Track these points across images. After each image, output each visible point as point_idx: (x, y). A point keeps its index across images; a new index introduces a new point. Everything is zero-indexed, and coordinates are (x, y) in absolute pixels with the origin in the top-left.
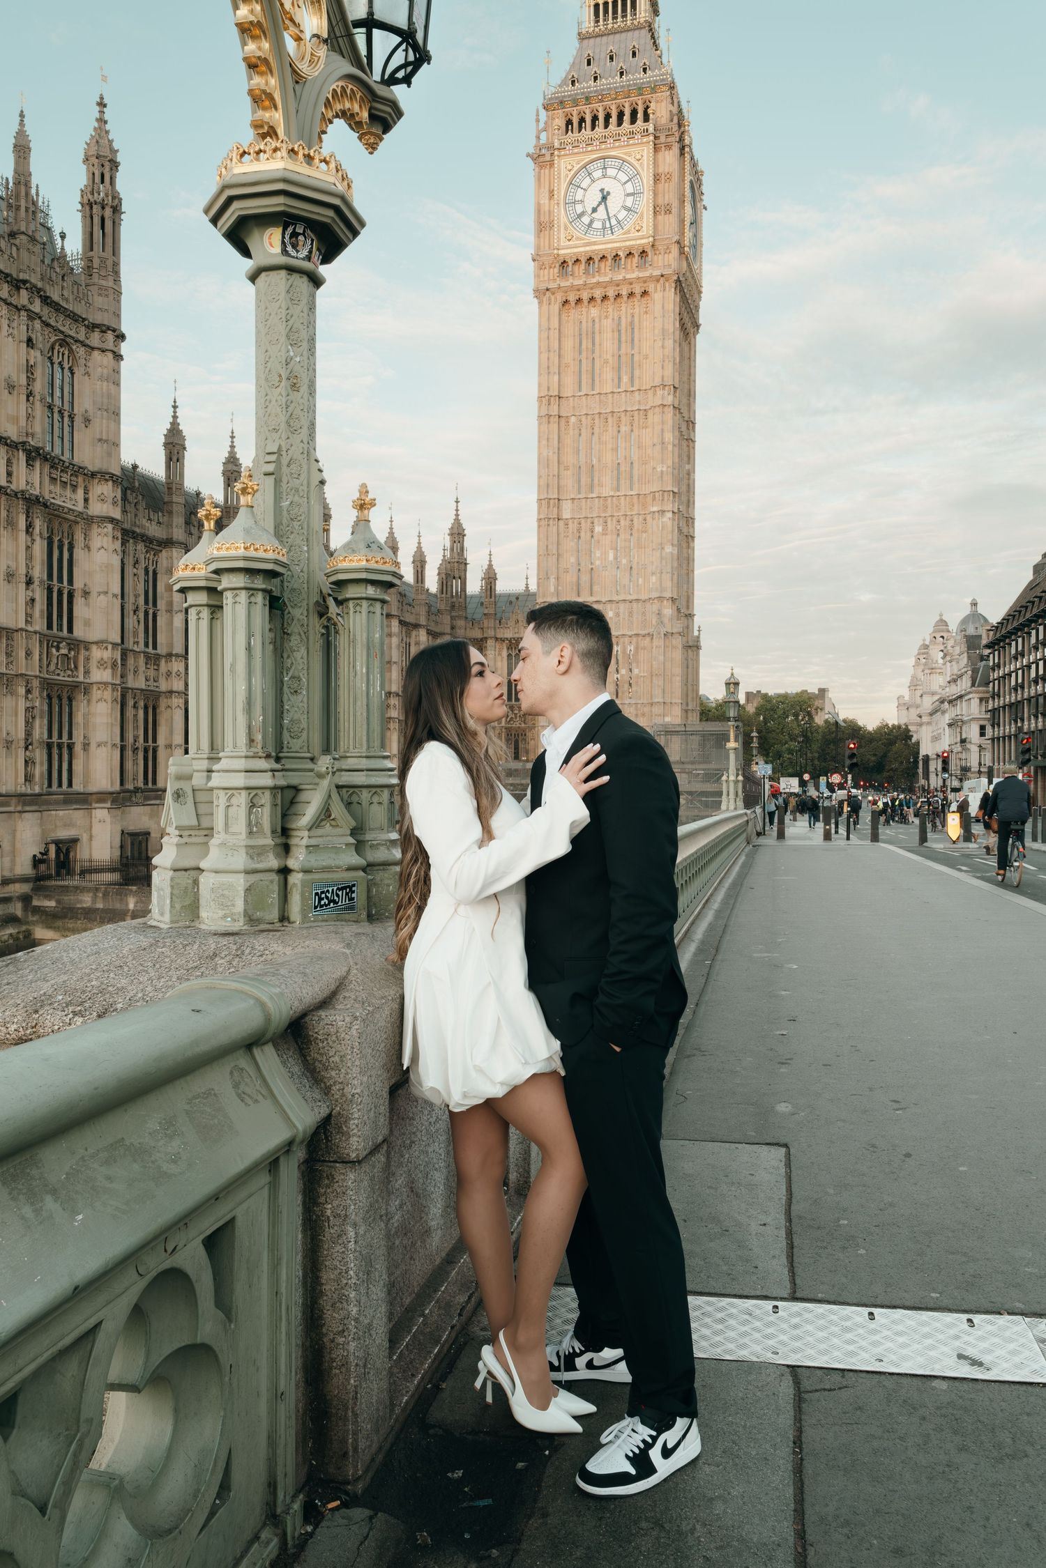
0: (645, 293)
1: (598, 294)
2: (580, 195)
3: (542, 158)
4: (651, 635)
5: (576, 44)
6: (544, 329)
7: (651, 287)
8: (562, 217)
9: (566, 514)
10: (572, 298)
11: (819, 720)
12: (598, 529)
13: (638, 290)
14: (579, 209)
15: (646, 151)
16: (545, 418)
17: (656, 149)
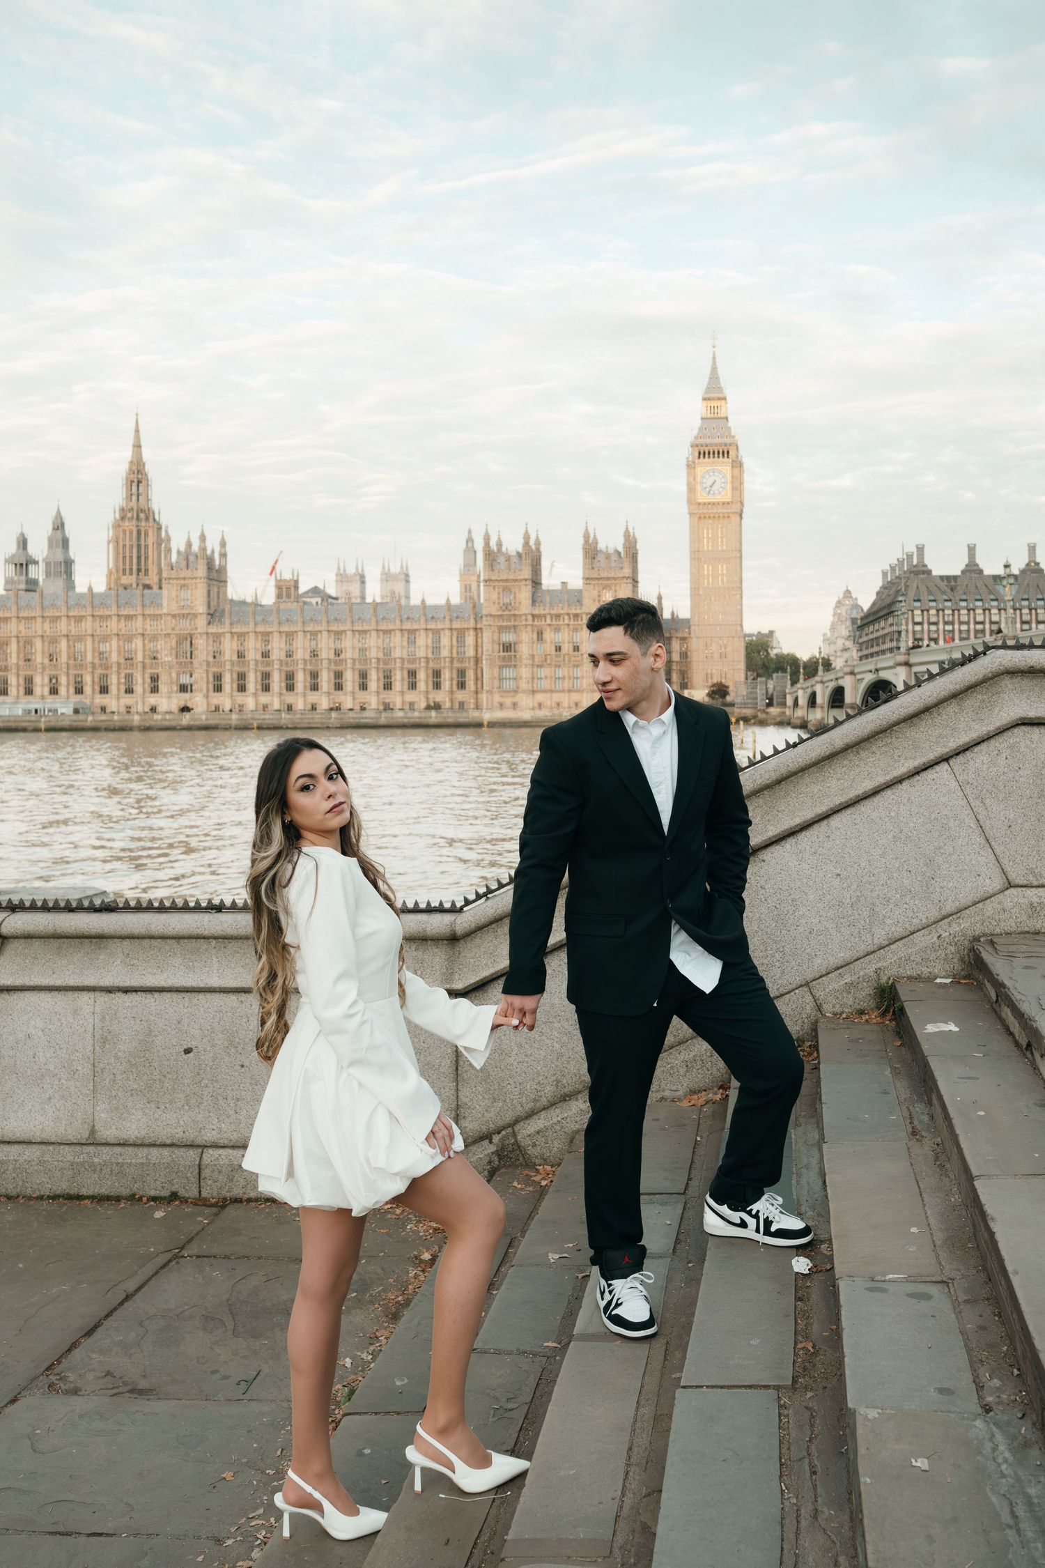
0: (728, 517)
1: (712, 516)
2: (705, 480)
3: (691, 466)
4: (733, 637)
5: (700, 421)
6: (692, 527)
7: (731, 515)
8: (699, 488)
9: (701, 593)
10: (702, 516)
11: (773, 653)
12: (713, 599)
13: (726, 515)
14: (705, 486)
15: (729, 469)
16: (692, 559)
17: (733, 467)
